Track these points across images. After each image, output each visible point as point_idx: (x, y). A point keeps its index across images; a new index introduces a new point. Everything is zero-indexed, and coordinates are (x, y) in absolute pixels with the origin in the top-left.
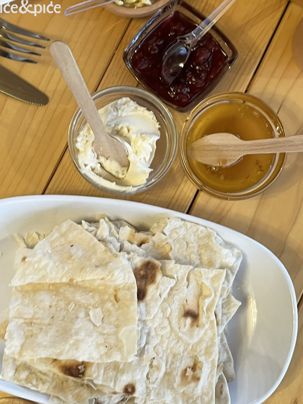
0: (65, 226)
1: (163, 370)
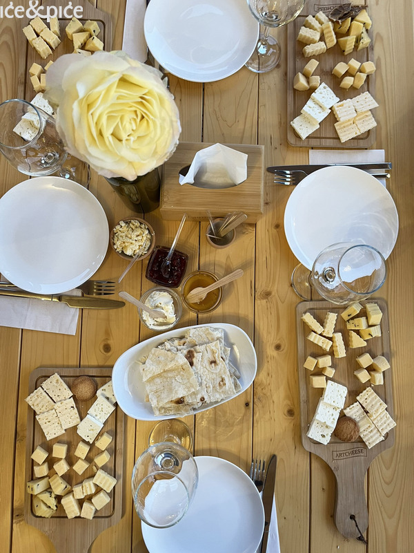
0: (153, 351)
1: (211, 387)
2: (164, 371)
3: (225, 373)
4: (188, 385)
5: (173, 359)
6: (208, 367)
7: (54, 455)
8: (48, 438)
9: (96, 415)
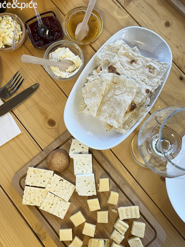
0: (84, 91)
1: (146, 78)
2: (104, 96)
3: (147, 62)
4: (128, 90)
5: (102, 82)
6: (132, 68)
7: (76, 224)
8: (62, 217)
9: (82, 172)
